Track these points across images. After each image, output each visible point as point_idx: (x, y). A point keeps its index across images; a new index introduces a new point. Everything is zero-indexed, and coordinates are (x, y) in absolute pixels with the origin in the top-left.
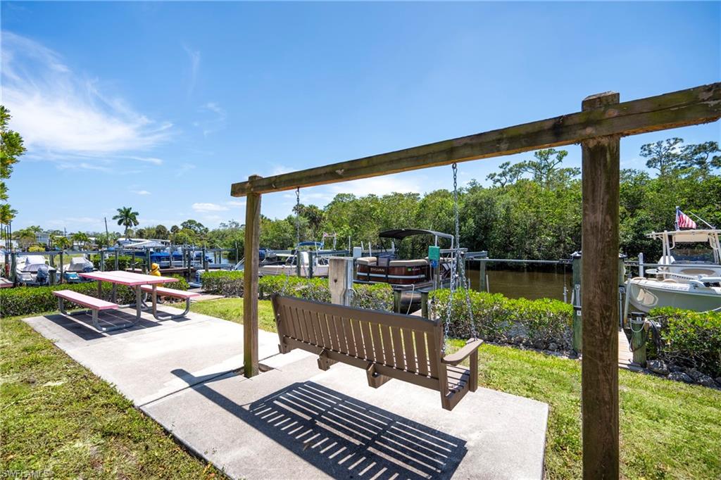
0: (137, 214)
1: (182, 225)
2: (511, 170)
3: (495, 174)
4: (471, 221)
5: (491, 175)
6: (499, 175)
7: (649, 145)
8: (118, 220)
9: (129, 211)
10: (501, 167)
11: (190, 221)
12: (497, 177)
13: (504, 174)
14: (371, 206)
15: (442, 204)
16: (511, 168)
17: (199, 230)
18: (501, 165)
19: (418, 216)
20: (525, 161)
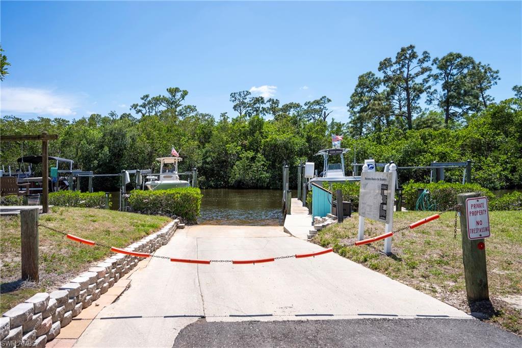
2: (149, 103)
3: (137, 105)
4: (106, 149)
5: (134, 105)
6: (140, 106)
7: (235, 94)
10: (142, 99)
12: (138, 108)
13: (144, 106)
14: (17, 131)
15: (85, 132)
16: (150, 101)
18: (142, 97)
19: (63, 143)
20: (160, 96)
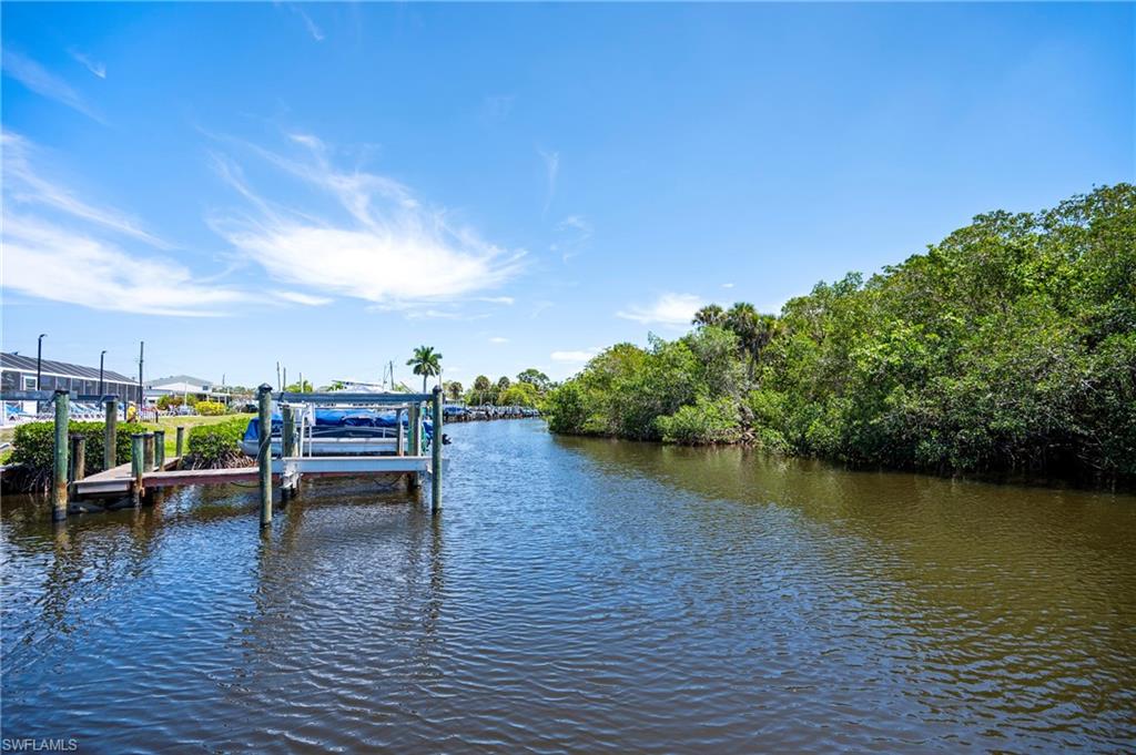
0: (440, 356)
1: (519, 377)
8: (414, 366)
9: (428, 352)
11: (529, 371)
17: (542, 384)
